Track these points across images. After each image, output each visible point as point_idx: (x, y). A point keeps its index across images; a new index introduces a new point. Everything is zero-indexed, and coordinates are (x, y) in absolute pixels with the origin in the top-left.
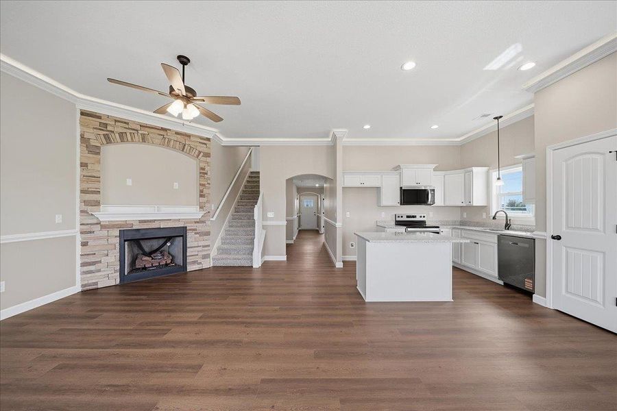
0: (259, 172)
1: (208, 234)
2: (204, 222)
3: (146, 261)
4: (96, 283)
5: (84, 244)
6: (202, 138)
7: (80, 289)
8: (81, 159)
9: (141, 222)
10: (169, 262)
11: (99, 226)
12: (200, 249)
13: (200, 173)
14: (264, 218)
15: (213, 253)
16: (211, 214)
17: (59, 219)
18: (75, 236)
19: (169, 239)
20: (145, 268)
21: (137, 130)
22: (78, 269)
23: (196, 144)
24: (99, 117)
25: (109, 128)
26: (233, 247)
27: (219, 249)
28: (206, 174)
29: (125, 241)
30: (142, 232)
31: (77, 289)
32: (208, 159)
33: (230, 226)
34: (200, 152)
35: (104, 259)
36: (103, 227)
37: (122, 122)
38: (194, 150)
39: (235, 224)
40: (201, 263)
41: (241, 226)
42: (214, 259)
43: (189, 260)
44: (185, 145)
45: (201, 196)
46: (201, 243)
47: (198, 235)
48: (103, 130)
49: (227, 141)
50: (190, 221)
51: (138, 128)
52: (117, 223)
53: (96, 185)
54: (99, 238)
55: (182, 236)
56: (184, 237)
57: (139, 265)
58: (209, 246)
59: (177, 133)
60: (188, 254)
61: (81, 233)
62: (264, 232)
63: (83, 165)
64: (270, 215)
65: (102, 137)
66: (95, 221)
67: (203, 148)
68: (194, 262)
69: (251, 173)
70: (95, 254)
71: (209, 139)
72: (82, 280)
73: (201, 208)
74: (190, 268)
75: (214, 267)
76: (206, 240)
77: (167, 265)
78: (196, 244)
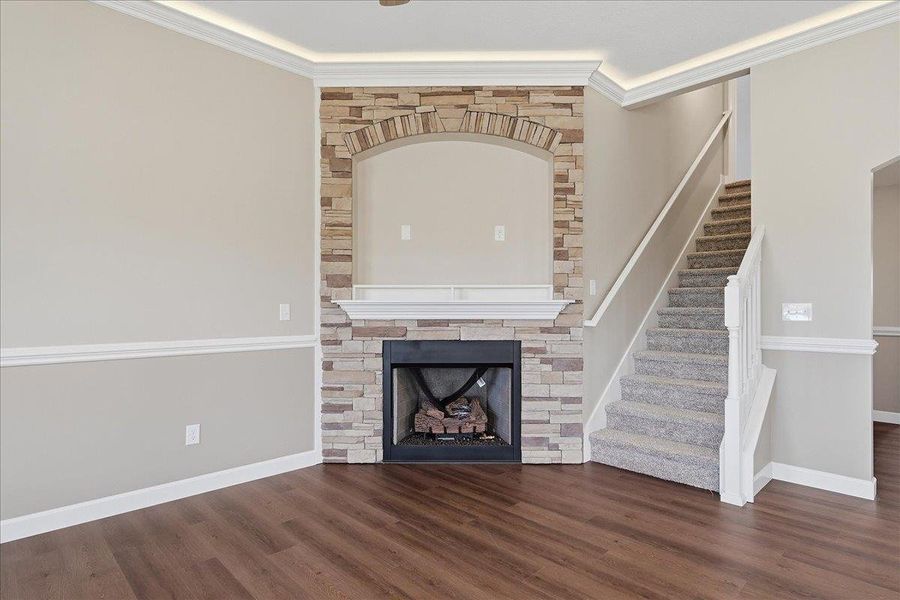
0: (747, 185)
1: (576, 365)
2: (564, 330)
3: (432, 419)
4: (344, 453)
5: (328, 366)
6: (559, 91)
7: (320, 459)
8: (322, 189)
9: (423, 323)
10: (481, 428)
11: (349, 330)
12: (556, 405)
13: (556, 190)
14: (771, 321)
15: (595, 421)
16: (587, 308)
17: (284, 312)
18: (313, 348)
19: (481, 369)
20: (431, 435)
21: (414, 108)
22: (319, 417)
23: (543, 111)
24: (349, 97)
25: (366, 115)
26: (656, 413)
27: (611, 412)
28: (572, 191)
29: (393, 366)
30: (423, 348)
31: (315, 458)
32: (577, 148)
33: (651, 347)
34: (554, 132)
35: (356, 402)
36: (357, 332)
37: (386, 96)
38: (540, 128)
39: (665, 340)
40: (555, 447)
41: (686, 348)
42: (594, 441)
43: (527, 432)
44: (515, 122)
45: (560, 255)
46: (558, 391)
47: (548, 368)
48: (353, 122)
49: (634, 87)
50: (529, 326)
51: (416, 100)
52: (379, 324)
53: (344, 243)
54: (351, 356)
55: (510, 366)
56: (514, 367)
57: (421, 426)
58: (578, 400)
59: (499, 93)
60: (524, 417)
61: (325, 342)
62: (769, 375)
63: (326, 202)
64: (796, 313)
65: (354, 136)
66: (342, 320)
67: (562, 120)
68: (539, 442)
69: (728, 188)
70: (342, 389)
71: (578, 91)
72: (325, 440)
73: (559, 289)
74: (529, 455)
75: (593, 463)
76: (573, 383)
77: (476, 436)
78: (542, 391)
